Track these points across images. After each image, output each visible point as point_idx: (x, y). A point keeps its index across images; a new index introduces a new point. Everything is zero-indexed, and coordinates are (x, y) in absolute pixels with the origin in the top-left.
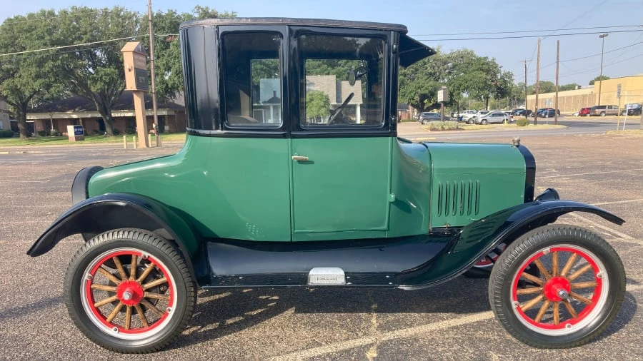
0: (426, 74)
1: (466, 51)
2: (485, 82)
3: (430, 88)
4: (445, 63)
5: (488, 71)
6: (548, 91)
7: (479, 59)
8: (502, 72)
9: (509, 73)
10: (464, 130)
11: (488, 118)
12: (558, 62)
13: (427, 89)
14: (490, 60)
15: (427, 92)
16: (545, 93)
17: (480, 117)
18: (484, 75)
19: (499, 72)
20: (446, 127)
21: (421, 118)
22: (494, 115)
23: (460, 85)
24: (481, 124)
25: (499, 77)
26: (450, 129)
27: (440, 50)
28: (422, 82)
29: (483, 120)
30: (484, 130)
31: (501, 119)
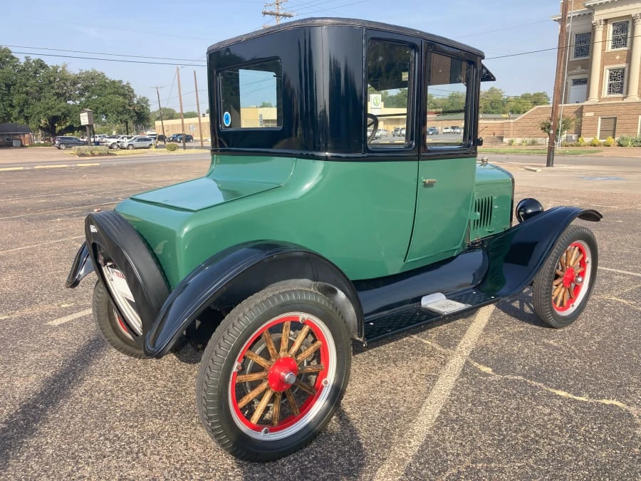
0: (54, 95)
1: (95, 72)
2: (124, 107)
3: (63, 110)
4: (74, 83)
5: (124, 95)
6: (171, 118)
7: (114, 82)
8: (138, 97)
9: (144, 98)
10: (116, 155)
11: (134, 143)
12: (197, 91)
13: (59, 110)
14: (125, 84)
15: (59, 114)
16: (169, 119)
17: (126, 142)
18: (121, 99)
19: (134, 96)
20: (97, 153)
21: (57, 142)
22: (139, 140)
23: (97, 108)
24: (128, 149)
25: (135, 102)
26: (100, 155)
27: (66, 69)
28: (51, 103)
29: (129, 145)
30: (136, 156)
31: (147, 144)
